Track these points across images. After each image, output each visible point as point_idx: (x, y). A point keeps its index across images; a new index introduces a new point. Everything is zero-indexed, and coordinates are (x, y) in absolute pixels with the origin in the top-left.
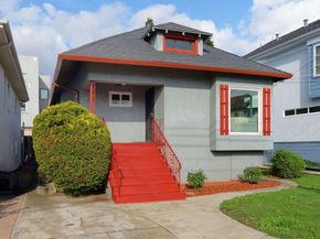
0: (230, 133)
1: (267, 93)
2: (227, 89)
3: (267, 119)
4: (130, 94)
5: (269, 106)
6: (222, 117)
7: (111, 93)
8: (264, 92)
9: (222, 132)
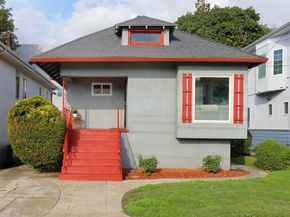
0: (194, 121)
1: (239, 79)
2: (190, 77)
3: (239, 107)
4: (111, 84)
5: (242, 93)
6: (184, 105)
7: (93, 84)
8: (236, 78)
9: (184, 120)
